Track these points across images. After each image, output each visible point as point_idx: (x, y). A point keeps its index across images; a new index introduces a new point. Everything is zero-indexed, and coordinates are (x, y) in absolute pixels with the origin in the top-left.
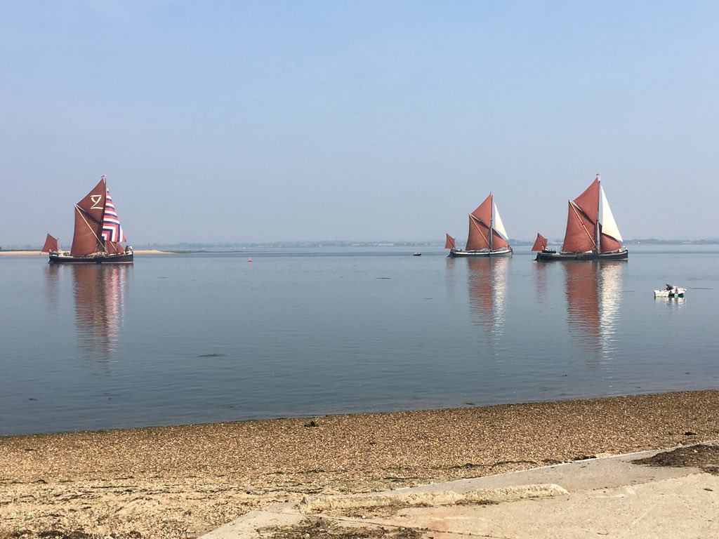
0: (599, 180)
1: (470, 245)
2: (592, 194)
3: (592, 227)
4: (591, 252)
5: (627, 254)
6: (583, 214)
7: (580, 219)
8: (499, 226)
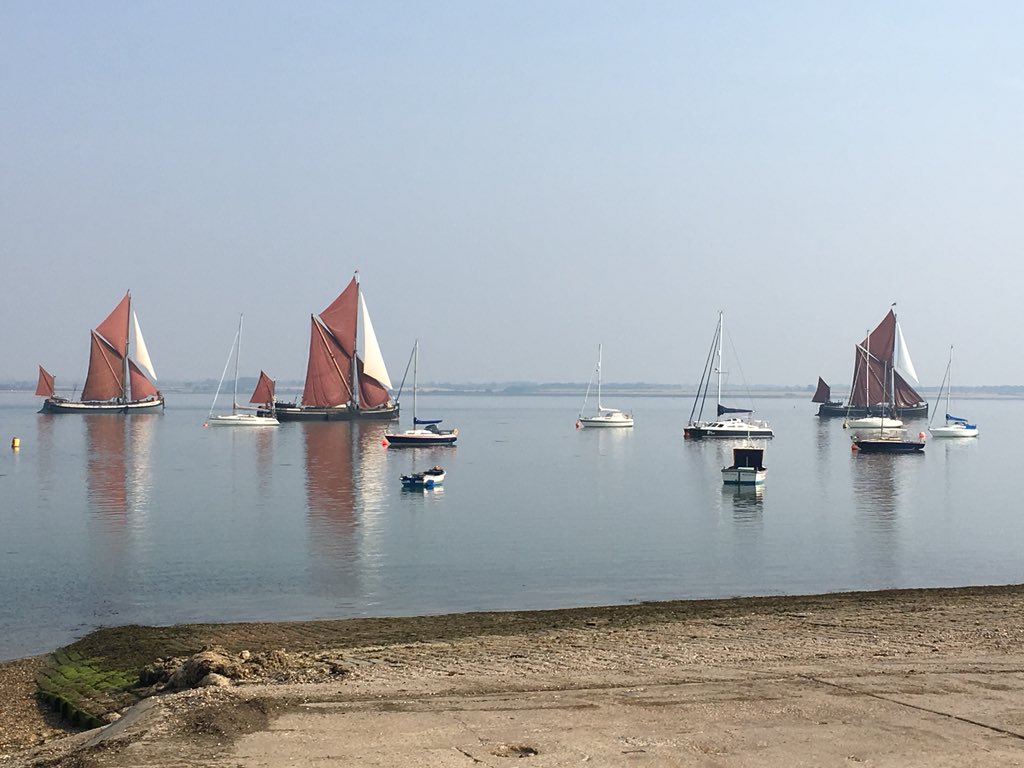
0: (358, 281)
1: (90, 391)
2: (346, 305)
3: (347, 362)
4: (344, 406)
5: (398, 410)
6: (334, 339)
7: (331, 347)
8: (143, 356)
